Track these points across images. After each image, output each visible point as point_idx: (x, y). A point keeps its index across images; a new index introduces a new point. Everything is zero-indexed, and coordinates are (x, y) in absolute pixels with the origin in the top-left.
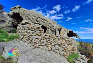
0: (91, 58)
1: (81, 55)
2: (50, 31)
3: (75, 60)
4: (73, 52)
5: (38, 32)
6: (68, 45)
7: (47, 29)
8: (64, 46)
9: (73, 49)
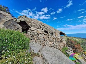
0: (75, 49)
1: (69, 48)
2: (50, 34)
3: (66, 51)
4: (64, 46)
5: (44, 36)
6: (61, 42)
7: (48, 33)
8: (59, 43)
9: (64, 44)
